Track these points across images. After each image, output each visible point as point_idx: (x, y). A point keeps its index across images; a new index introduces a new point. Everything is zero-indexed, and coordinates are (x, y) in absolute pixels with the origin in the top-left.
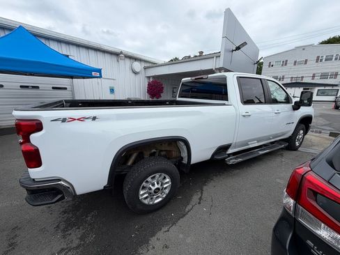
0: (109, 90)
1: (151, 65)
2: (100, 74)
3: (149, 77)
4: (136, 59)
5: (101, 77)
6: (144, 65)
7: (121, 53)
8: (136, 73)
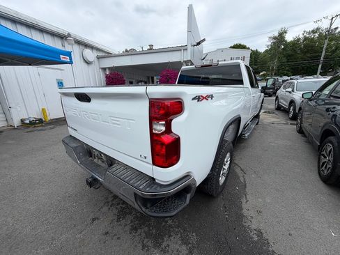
0: (56, 85)
1: (104, 54)
2: (71, 59)
3: (104, 69)
4: (86, 46)
5: (71, 63)
6: (96, 53)
7: (69, 35)
8: (88, 63)
